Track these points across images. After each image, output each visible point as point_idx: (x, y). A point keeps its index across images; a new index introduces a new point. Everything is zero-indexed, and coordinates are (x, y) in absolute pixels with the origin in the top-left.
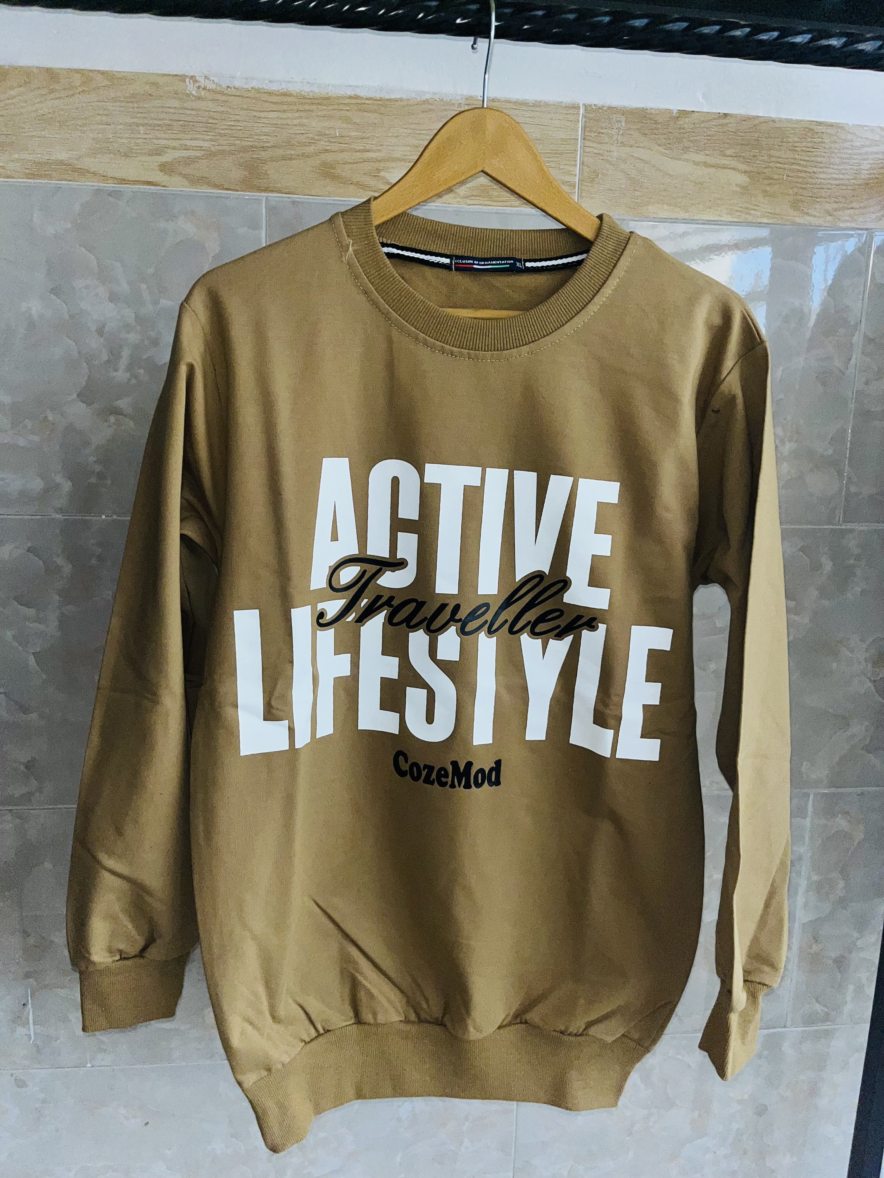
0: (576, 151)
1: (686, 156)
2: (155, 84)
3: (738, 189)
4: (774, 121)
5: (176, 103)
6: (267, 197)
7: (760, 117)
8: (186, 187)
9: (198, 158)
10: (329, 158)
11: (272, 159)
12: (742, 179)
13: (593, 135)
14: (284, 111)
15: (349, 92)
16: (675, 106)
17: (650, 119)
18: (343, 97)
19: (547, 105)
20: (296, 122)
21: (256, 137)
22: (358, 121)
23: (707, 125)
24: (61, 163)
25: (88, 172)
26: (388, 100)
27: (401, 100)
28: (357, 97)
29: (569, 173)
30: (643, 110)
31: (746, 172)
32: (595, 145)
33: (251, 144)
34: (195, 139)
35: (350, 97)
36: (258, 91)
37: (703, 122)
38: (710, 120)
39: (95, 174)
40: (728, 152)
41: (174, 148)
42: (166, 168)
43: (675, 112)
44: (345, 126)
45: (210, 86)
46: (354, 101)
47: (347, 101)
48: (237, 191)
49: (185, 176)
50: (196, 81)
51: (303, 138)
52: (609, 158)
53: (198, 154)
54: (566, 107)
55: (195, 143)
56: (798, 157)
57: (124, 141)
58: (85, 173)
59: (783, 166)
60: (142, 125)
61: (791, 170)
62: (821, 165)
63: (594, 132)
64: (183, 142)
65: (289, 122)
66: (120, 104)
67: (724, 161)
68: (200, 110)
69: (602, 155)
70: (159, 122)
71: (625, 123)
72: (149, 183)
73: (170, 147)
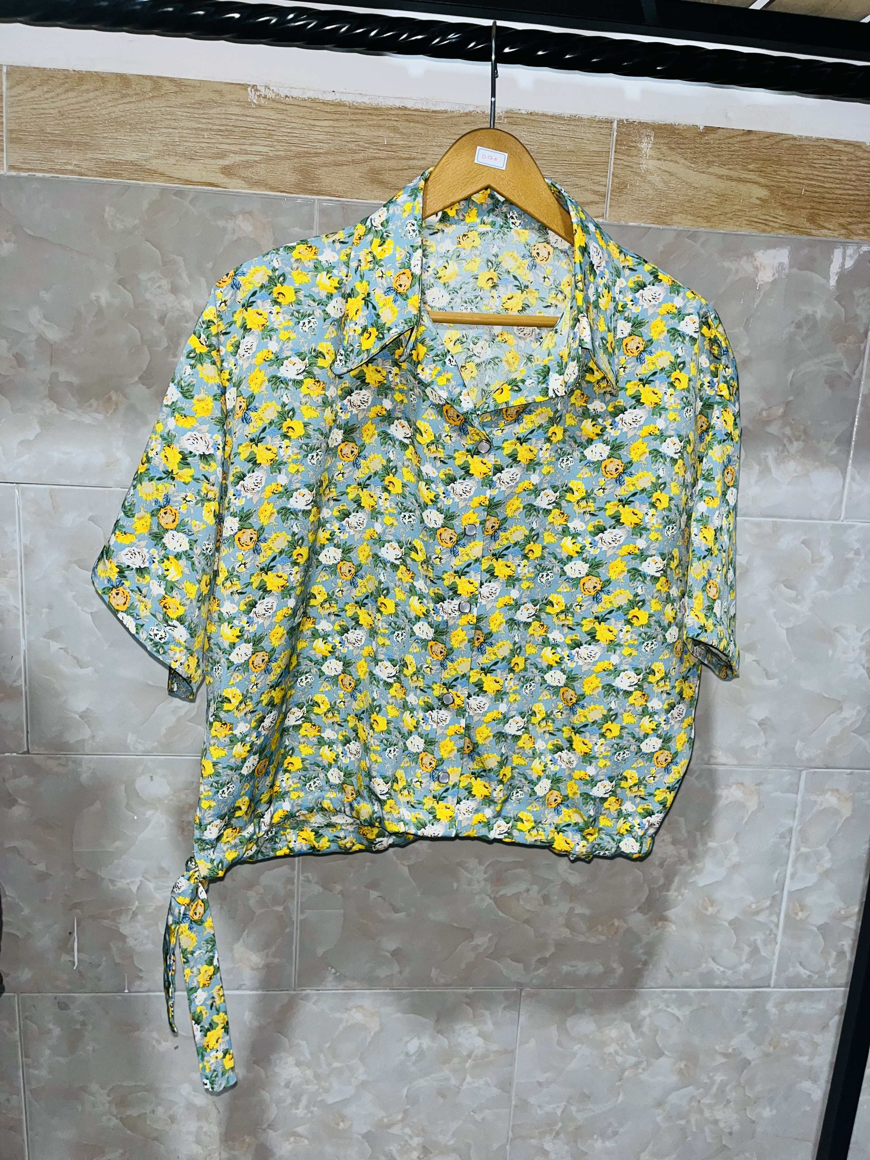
0: (609, 162)
1: (711, 170)
2: (219, 92)
3: (758, 202)
4: (795, 139)
5: (237, 110)
6: (319, 200)
7: (782, 134)
8: (244, 189)
9: (256, 162)
10: (377, 164)
11: (325, 165)
12: (763, 193)
13: (624, 148)
14: (337, 120)
15: (398, 104)
16: (702, 122)
17: (678, 134)
18: (392, 109)
19: (580, 119)
20: (348, 130)
21: (310, 144)
22: (404, 131)
23: (730, 141)
24: (132, 163)
25: (155, 172)
26: (433, 112)
27: (446, 112)
28: (406, 108)
29: (598, 183)
30: (672, 125)
31: (767, 186)
32: (626, 158)
33: (306, 150)
34: (255, 144)
35: (399, 108)
36: (314, 101)
37: (728, 138)
38: (735, 136)
39: (162, 174)
40: (751, 167)
41: (235, 153)
42: (227, 171)
43: (702, 128)
44: (392, 135)
45: (271, 95)
46: (402, 112)
47: (396, 112)
48: (292, 193)
49: (244, 179)
50: (257, 90)
51: (352, 146)
52: (638, 171)
53: (257, 158)
54: (599, 121)
55: (254, 148)
56: (816, 173)
57: (189, 144)
58: (153, 173)
59: (801, 181)
60: (206, 130)
61: (809, 185)
62: (838, 181)
63: (625, 145)
64: (243, 147)
65: (342, 130)
66: (186, 110)
67: (745, 175)
68: (260, 117)
69: (632, 167)
70: (222, 128)
71: (654, 137)
72: (211, 184)
73: (231, 152)
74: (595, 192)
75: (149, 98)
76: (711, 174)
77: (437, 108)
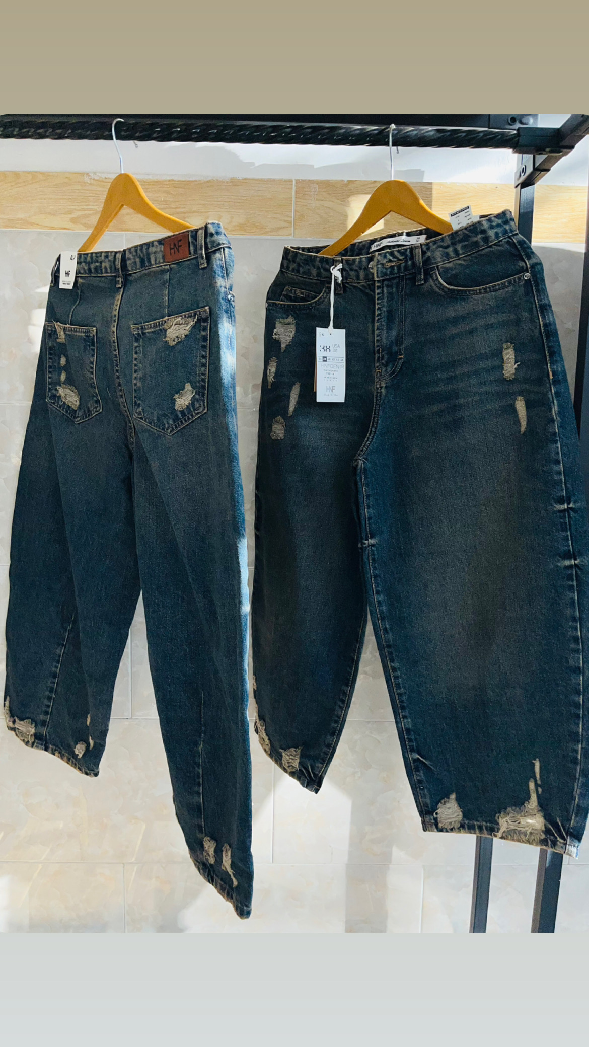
0: (292, 204)
2: (69, 178)
5: (79, 187)
6: (126, 234)
8: (84, 230)
11: (129, 214)
13: (301, 195)
15: (169, 178)
16: (346, 178)
17: (332, 186)
18: (165, 181)
19: (274, 180)
22: (173, 193)
23: (363, 187)
24: (21, 219)
25: (34, 223)
26: (189, 181)
27: (196, 181)
28: (173, 180)
29: (288, 216)
30: (328, 181)
32: (302, 201)
34: (89, 205)
35: (169, 181)
39: (38, 225)
41: (79, 210)
42: (73, 221)
43: (346, 181)
44: (166, 195)
45: (96, 178)
46: (172, 183)
47: (168, 183)
49: (83, 224)
50: (89, 176)
52: (310, 208)
53: (91, 213)
54: (285, 181)
55: (88, 207)
57: (52, 207)
58: (32, 224)
60: (61, 199)
63: (301, 194)
64: (82, 207)
66: (51, 189)
68: (92, 190)
69: (306, 206)
70: (71, 197)
71: (318, 189)
72: (65, 228)
73: (75, 210)
74: (286, 221)
75: (30, 184)
77: (191, 179)
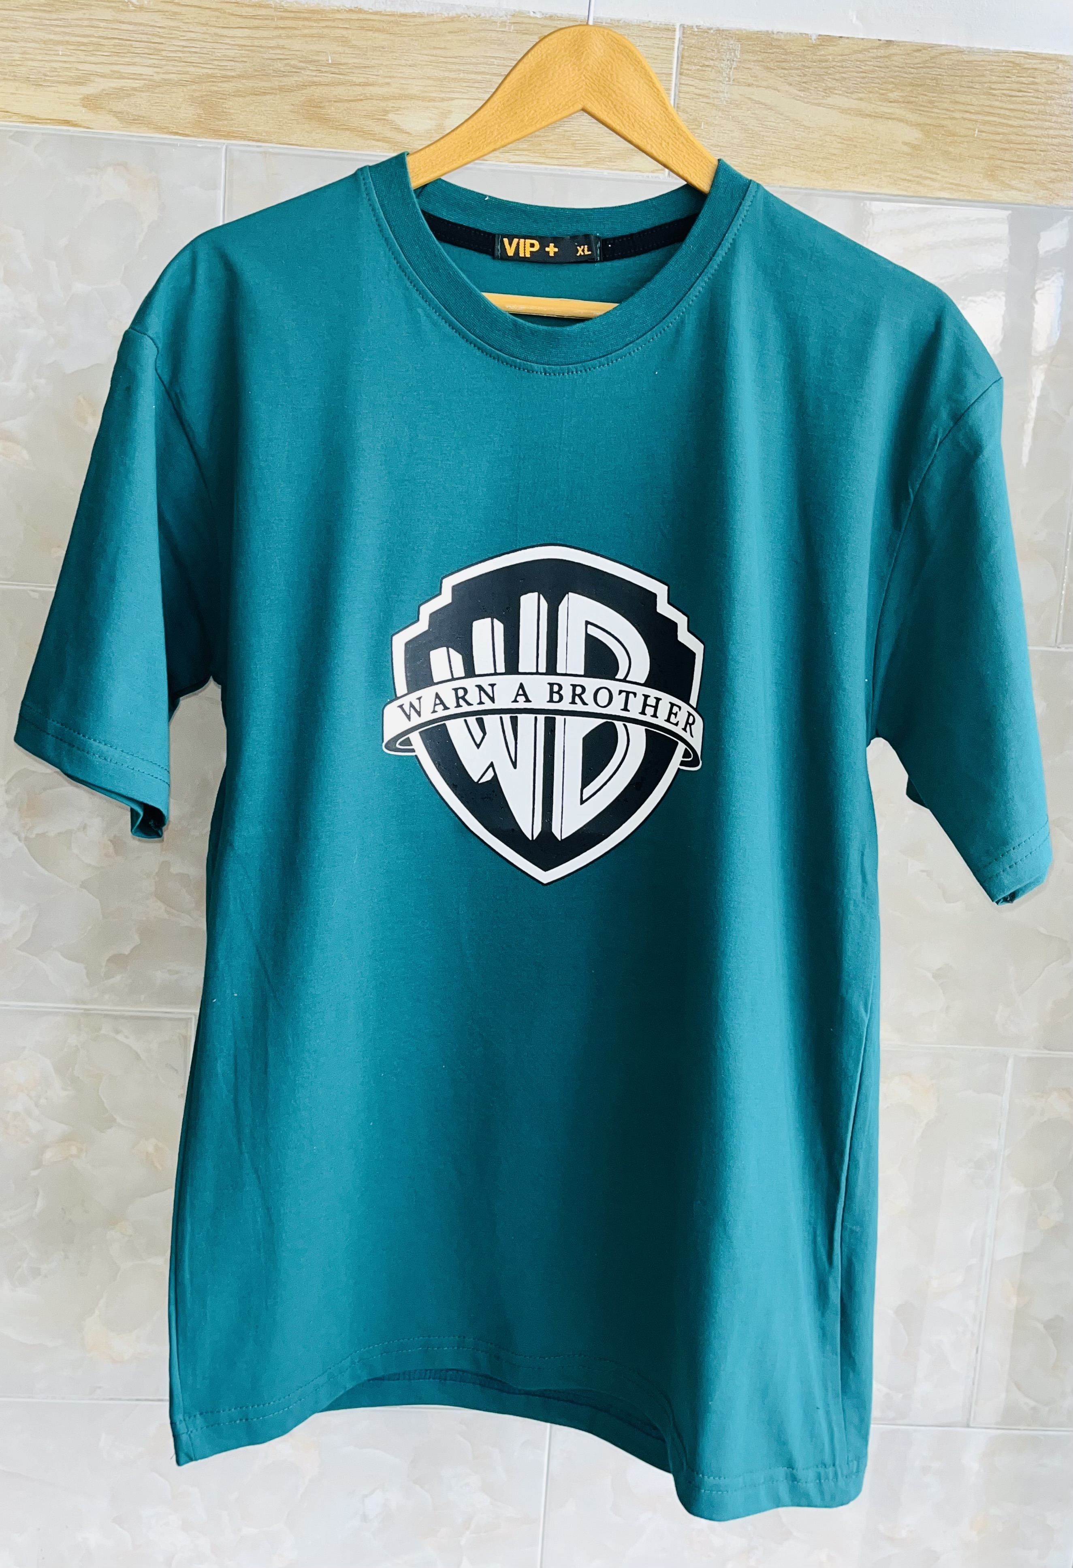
1: (830, 101)
3: (906, 149)
4: (960, 52)
5: (108, 15)
6: (229, 146)
7: (941, 46)
8: (116, 129)
9: (135, 89)
10: (318, 92)
11: (237, 94)
12: (913, 135)
13: (694, 68)
14: (257, 28)
16: (814, 30)
17: (779, 47)
18: (339, 11)
19: (627, 25)
20: (273, 43)
21: (216, 63)
22: (358, 44)
23: (861, 56)
26: (402, 15)
27: (421, 15)
28: (360, 11)
30: (768, 34)
31: (919, 125)
32: (696, 82)
33: (210, 72)
34: (134, 64)
35: (350, 11)
37: (855, 52)
38: (867, 50)
40: (892, 96)
41: (103, 76)
42: (91, 103)
43: (814, 37)
44: (340, 49)
46: (355, 16)
47: (348, 16)
48: (188, 135)
49: (116, 114)
51: (279, 65)
52: (716, 101)
53: (137, 84)
54: (655, 29)
55: (132, 70)
56: (997, 104)
57: (35, 64)
59: (974, 117)
60: (58, 42)
61: (985, 123)
62: (1032, 116)
63: (695, 64)
64: (115, 68)
65: (263, 43)
66: (31, 14)
67: (885, 109)
68: (141, 24)
69: (707, 97)
70: (85, 40)
71: (742, 52)
72: (67, 122)
73: (97, 75)
76: (832, 107)
77: (408, 10)
